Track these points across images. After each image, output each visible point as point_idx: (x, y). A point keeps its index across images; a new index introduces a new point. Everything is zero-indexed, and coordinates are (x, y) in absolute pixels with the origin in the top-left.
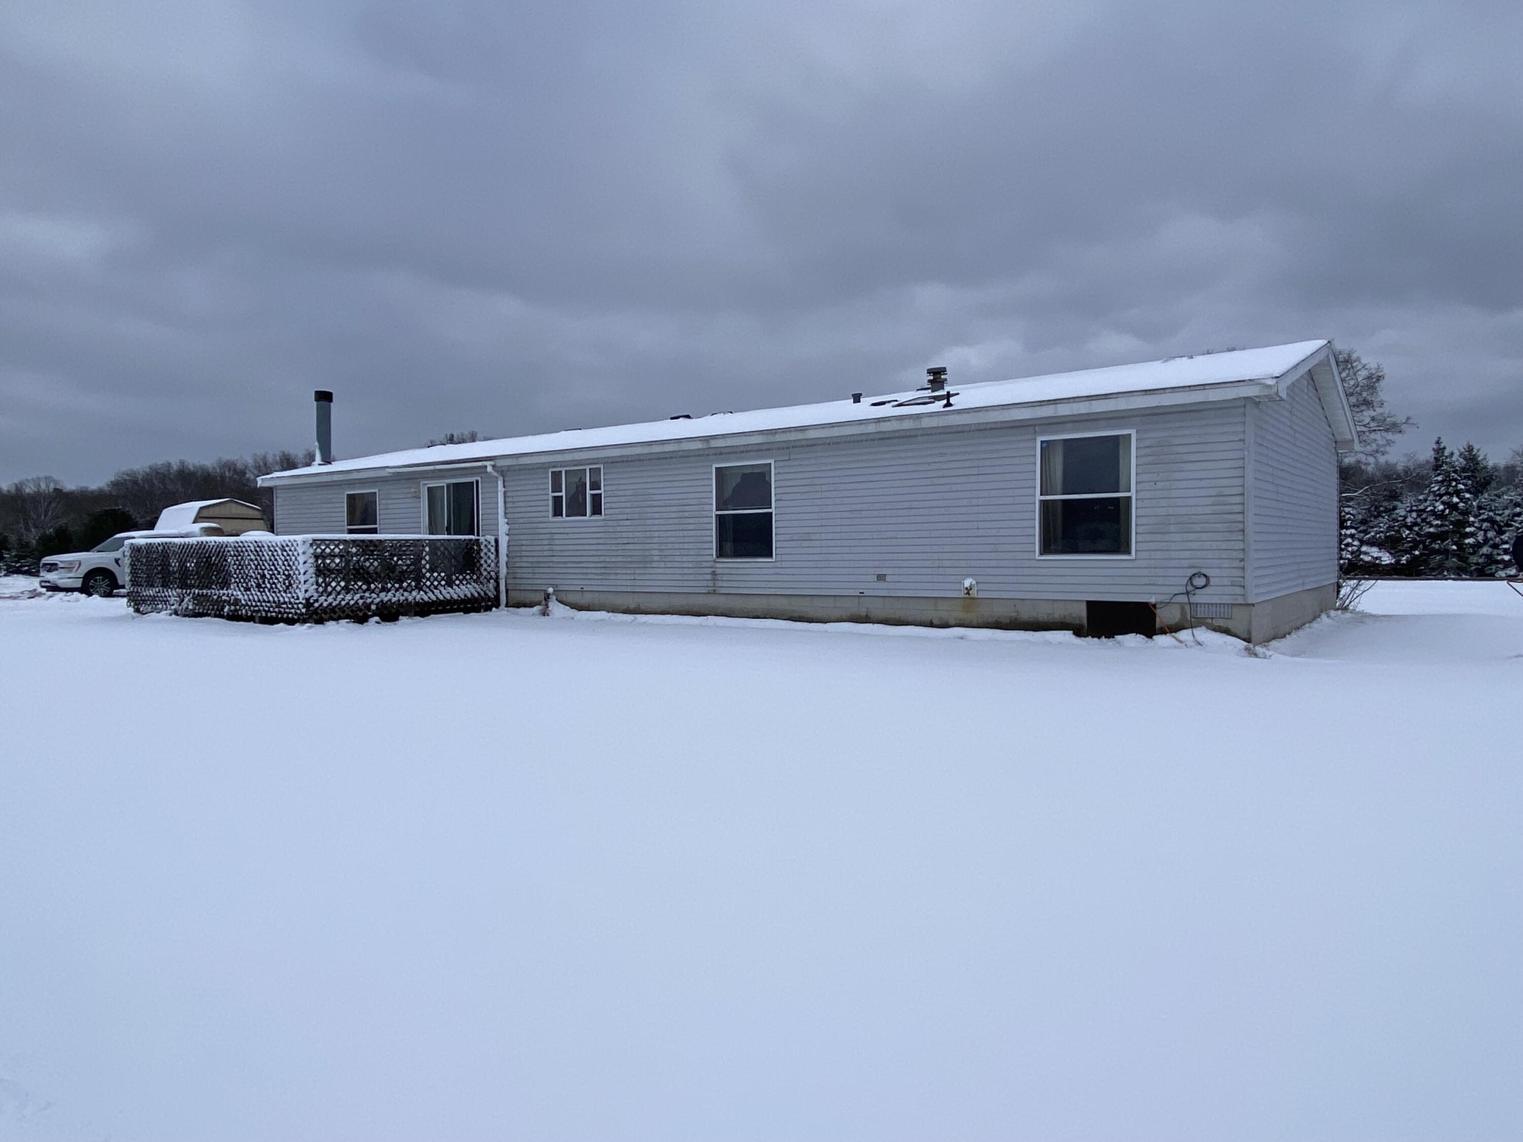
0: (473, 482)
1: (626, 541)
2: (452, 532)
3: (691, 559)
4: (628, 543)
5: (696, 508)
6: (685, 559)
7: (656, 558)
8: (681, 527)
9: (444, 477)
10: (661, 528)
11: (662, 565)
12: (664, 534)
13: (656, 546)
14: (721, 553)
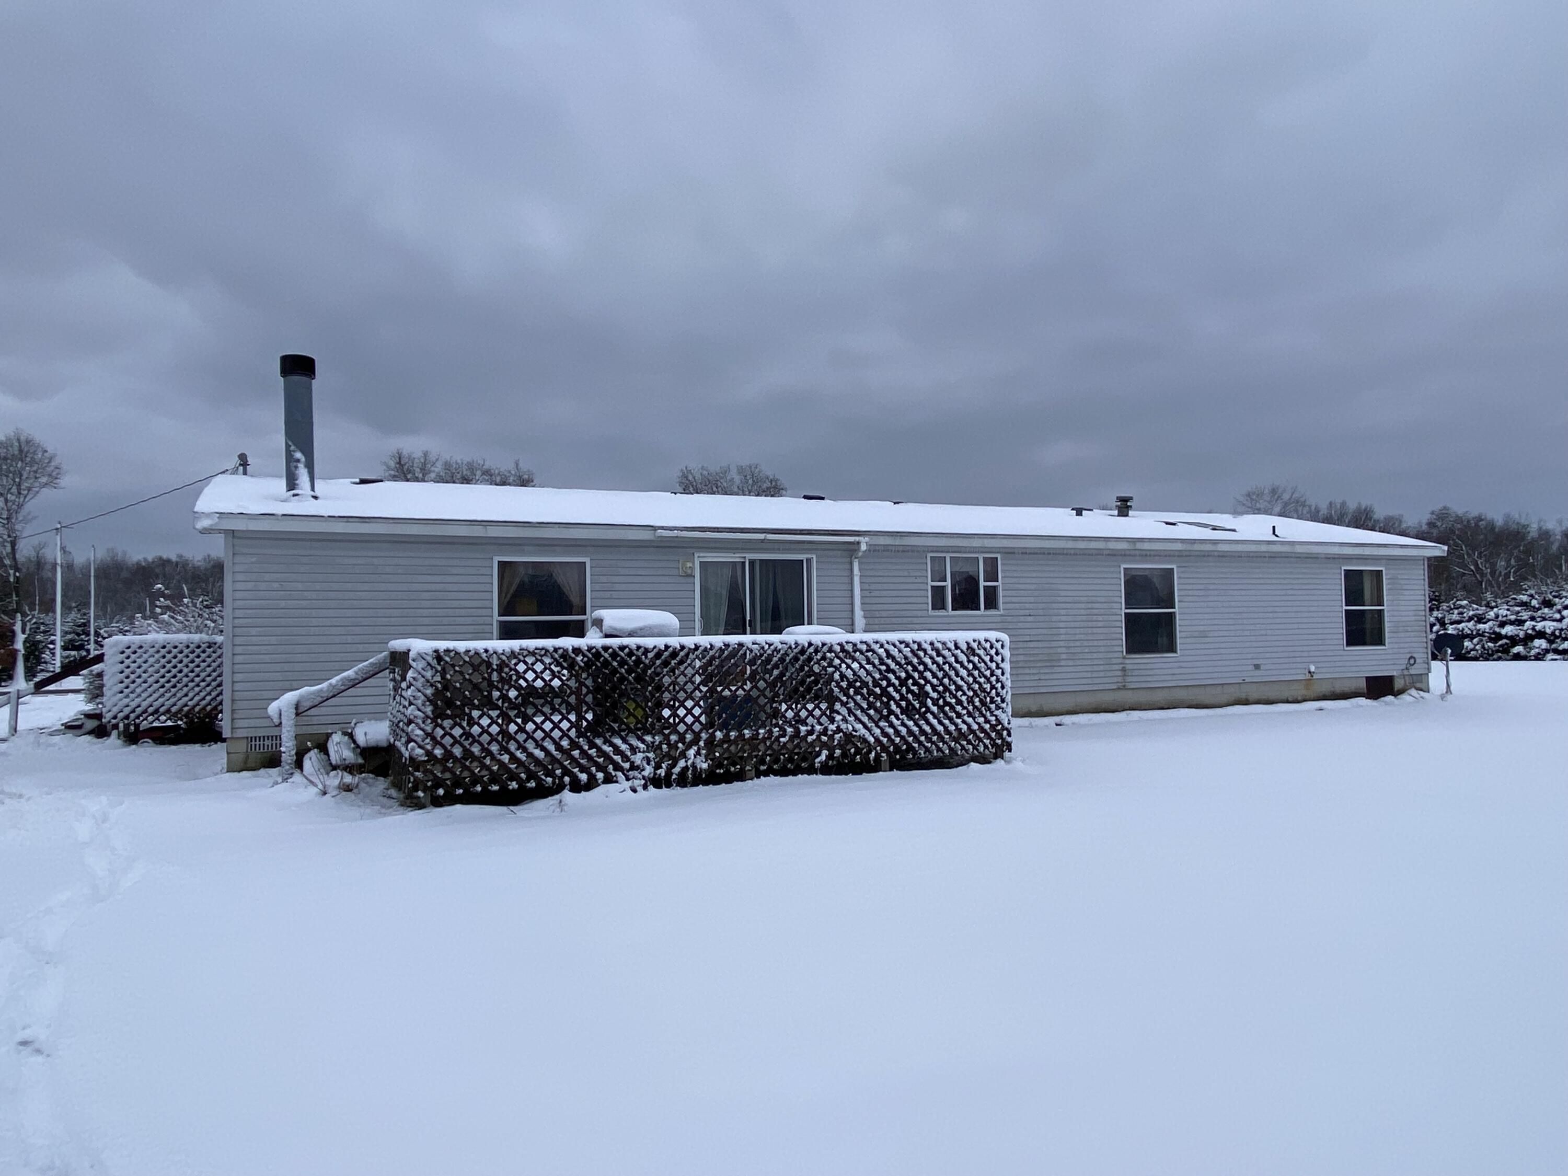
0: (802, 561)
1: (1028, 638)
2: (758, 630)
3: (1101, 655)
4: (1030, 641)
5: (1105, 606)
6: (1095, 656)
7: (1064, 656)
8: (1090, 624)
9: (744, 550)
10: (1069, 625)
11: (1071, 663)
12: (1072, 631)
13: (1062, 644)
14: (1130, 650)
